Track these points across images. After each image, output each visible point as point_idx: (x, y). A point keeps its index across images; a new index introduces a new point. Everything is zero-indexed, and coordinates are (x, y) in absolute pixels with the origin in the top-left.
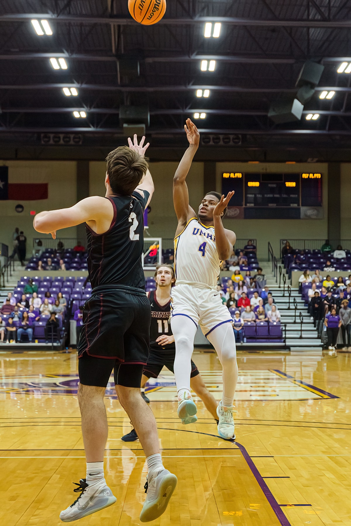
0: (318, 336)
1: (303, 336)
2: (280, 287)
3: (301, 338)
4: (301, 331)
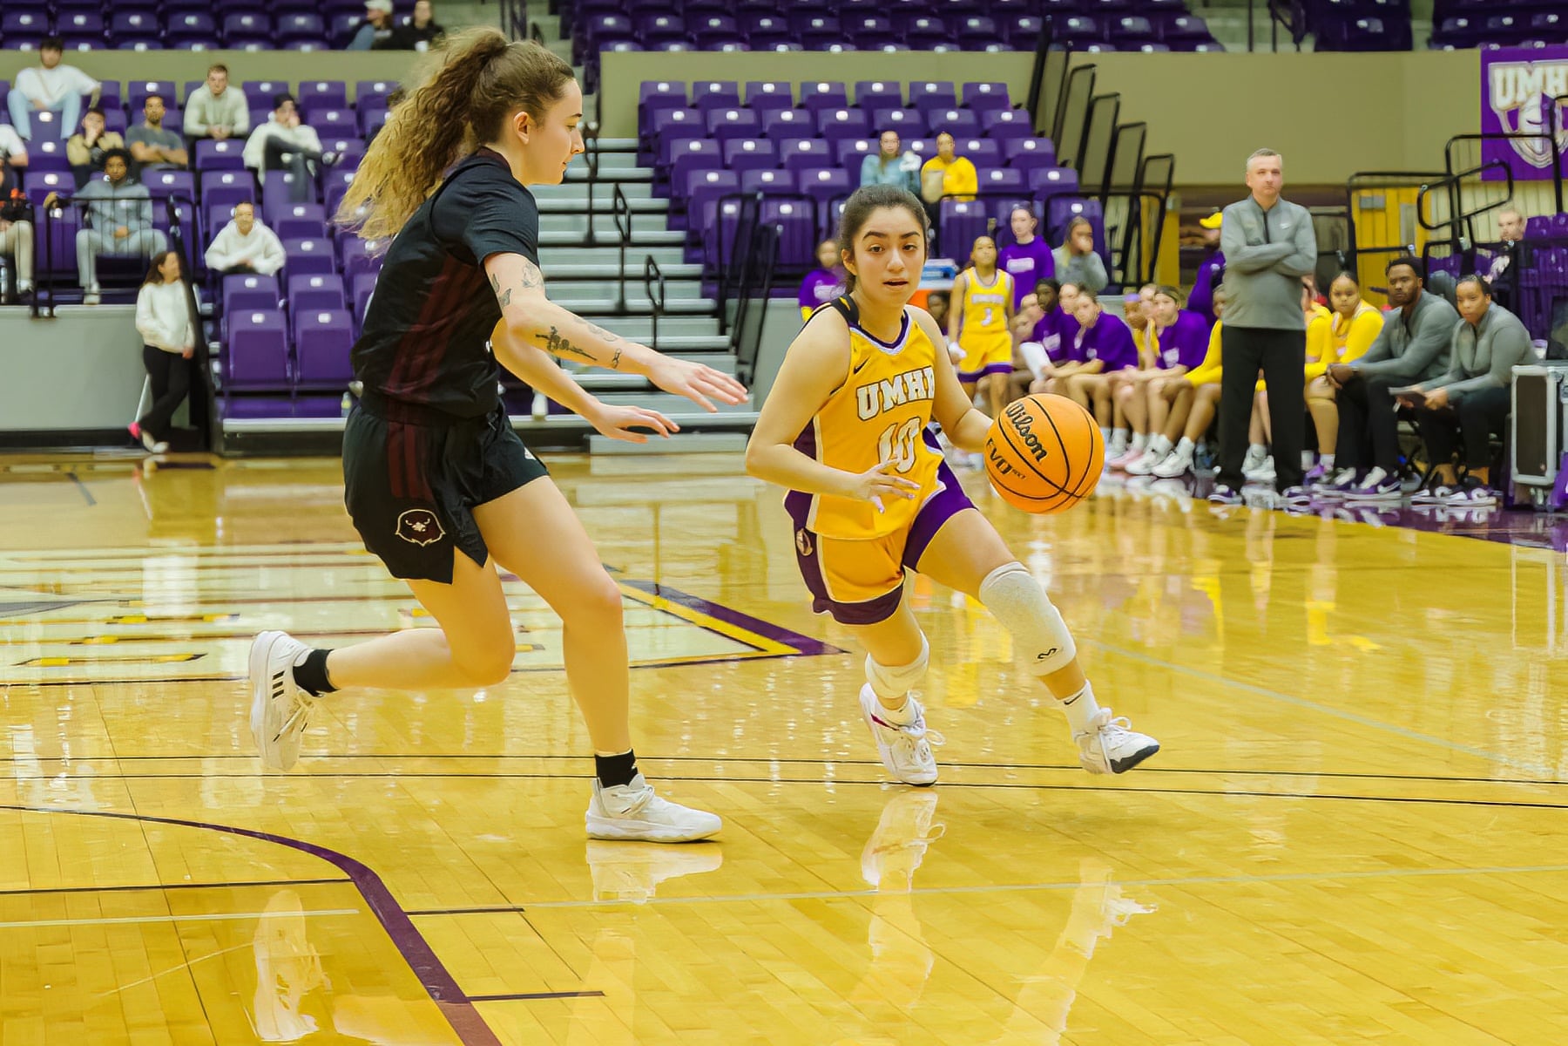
0: (740, 375)
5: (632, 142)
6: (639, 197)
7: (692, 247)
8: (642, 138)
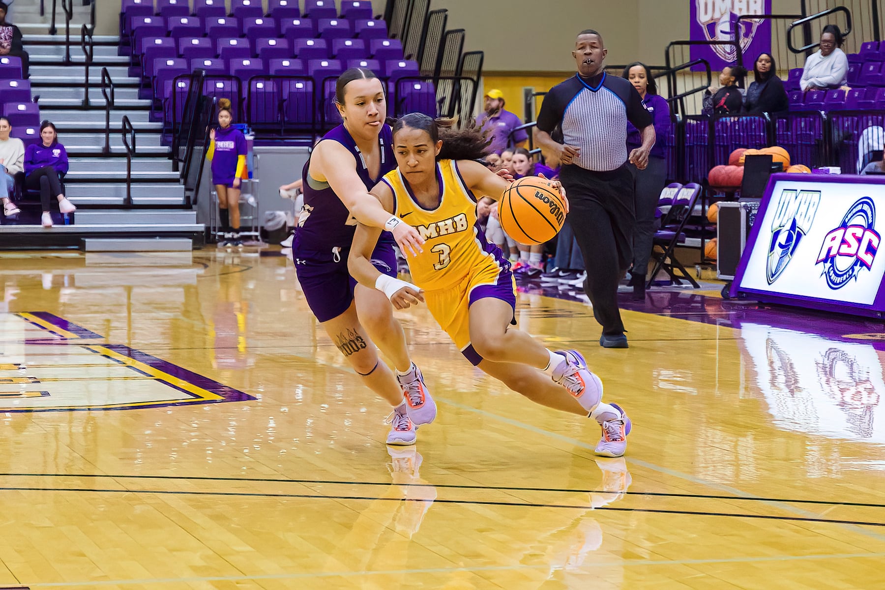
0: (187, 198)
1: (136, 199)
2: (53, 31)
3: (128, 205)
4: (129, 180)
5: (115, 38)
6: (119, 75)
7: (155, 110)
8: (123, 35)
